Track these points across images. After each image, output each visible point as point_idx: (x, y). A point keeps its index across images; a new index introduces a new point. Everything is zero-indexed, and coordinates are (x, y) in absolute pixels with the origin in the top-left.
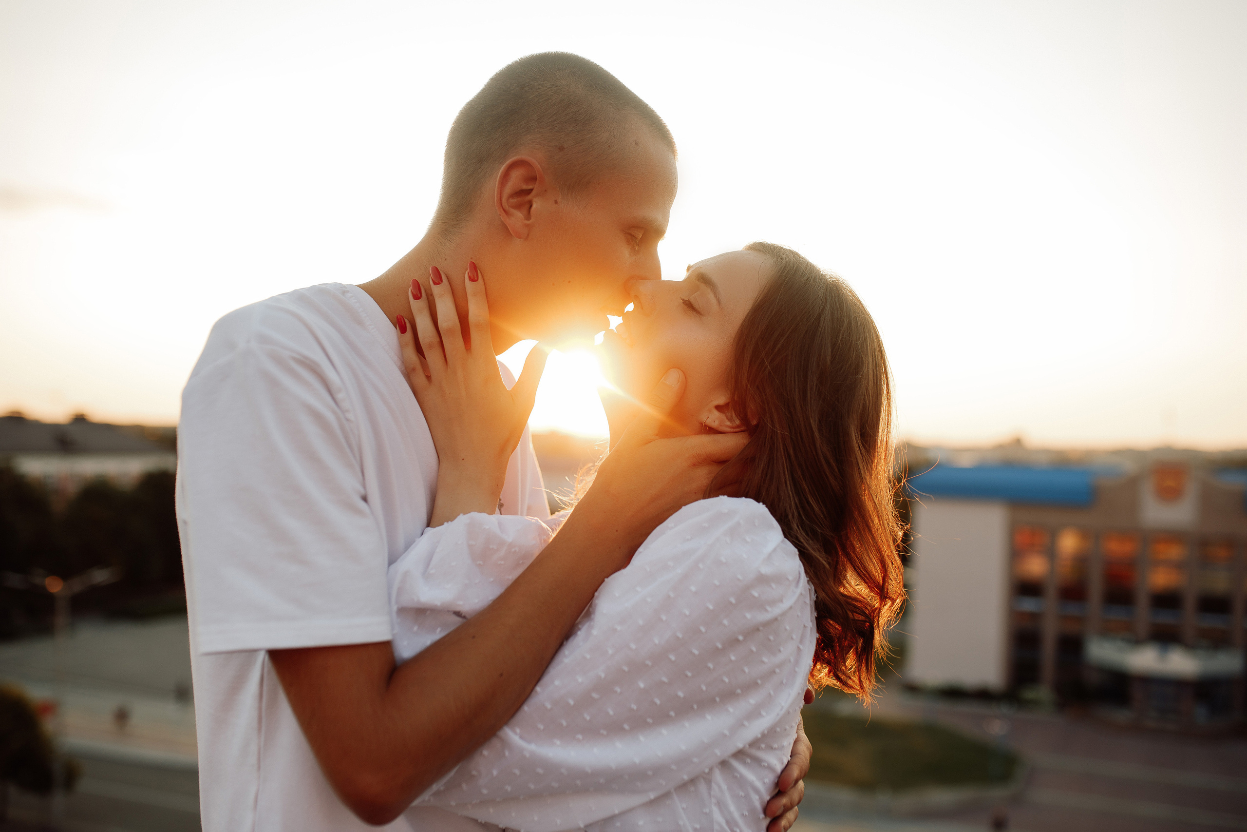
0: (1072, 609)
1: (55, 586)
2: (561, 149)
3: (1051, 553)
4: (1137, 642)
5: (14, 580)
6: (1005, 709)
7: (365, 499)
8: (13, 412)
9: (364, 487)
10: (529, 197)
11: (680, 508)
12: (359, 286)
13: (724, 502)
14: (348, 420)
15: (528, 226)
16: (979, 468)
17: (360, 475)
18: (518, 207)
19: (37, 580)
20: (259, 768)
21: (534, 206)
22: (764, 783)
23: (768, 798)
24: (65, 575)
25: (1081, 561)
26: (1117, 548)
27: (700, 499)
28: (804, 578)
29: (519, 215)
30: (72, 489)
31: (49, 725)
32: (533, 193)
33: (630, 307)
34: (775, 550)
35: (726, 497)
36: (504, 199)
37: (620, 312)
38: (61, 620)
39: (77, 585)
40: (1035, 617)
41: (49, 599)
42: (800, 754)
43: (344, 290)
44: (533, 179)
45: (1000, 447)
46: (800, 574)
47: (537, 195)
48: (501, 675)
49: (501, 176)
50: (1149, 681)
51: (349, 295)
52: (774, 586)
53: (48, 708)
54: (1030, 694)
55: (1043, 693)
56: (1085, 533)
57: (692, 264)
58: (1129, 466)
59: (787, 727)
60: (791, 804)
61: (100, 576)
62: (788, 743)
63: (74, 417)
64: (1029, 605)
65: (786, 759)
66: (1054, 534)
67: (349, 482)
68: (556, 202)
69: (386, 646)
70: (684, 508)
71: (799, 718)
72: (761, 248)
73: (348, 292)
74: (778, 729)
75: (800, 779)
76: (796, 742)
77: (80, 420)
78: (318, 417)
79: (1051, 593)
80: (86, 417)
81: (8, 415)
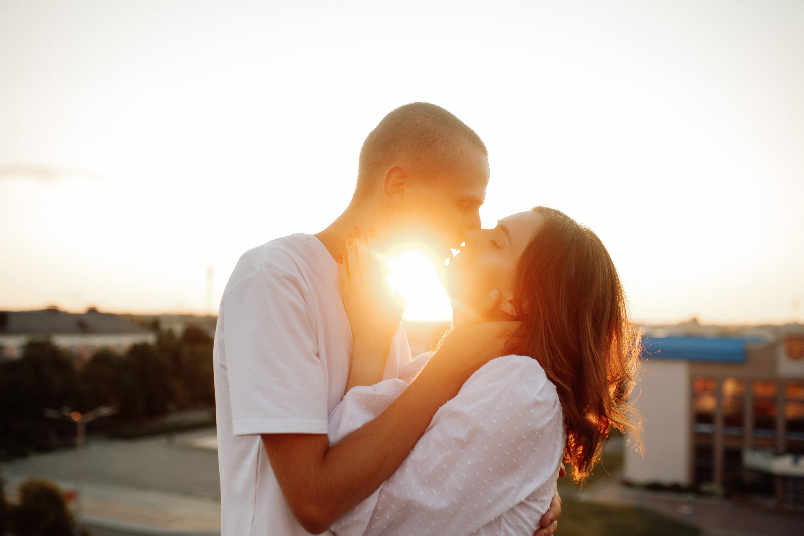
0: (733, 431)
1: (76, 417)
2: (418, 159)
3: (718, 394)
4: (778, 454)
5: (51, 413)
6: (690, 497)
7: (318, 355)
8: (51, 307)
9: (318, 349)
10: (402, 187)
11: (488, 361)
12: (314, 235)
13: (514, 359)
14: (311, 311)
15: (402, 203)
16: (669, 338)
17: (316, 341)
18: (397, 192)
19: (66, 413)
20: (255, 502)
21: (405, 192)
22: (532, 519)
23: (536, 529)
24: (83, 411)
25: (738, 399)
26: (761, 391)
27: (500, 357)
28: (558, 403)
30: (87, 355)
31: (72, 506)
32: (405, 184)
33: (463, 244)
34: (544, 387)
35: (514, 355)
37: (458, 247)
38: (80, 439)
39: (90, 417)
40: (708, 436)
41: (73, 425)
42: (555, 505)
43: (307, 238)
44: (404, 177)
45: (683, 324)
46: (556, 400)
47: (407, 186)
48: (385, 457)
49: (386, 176)
50: (785, 478)
51: (310, 241)
52: (542, 407)
53: (71, 496)
54: (705, 487)
55: (715, 487)
56: (740, 381)
57: (500, 219)
58: (770, 337)
59: (547, 490)
60: (549, 533)
61: (105, 411)
62: (548, 499)
63: (89, 309)
64: (704, 428)
65: (547, 507)
66: (720, 382)
67: (310, 345)
68: (417, 189)
69: (324, 436)
70: (490, 361)
71: (555, 484)
72: (540, 210)
73: (310, 239)
74: (541, 490)
75: (555, 520)
76: (553, 498)
77: (92, 311)
78: (296, 308)
79: (719, 421)
80: (97, 310)
81: (48, 308)
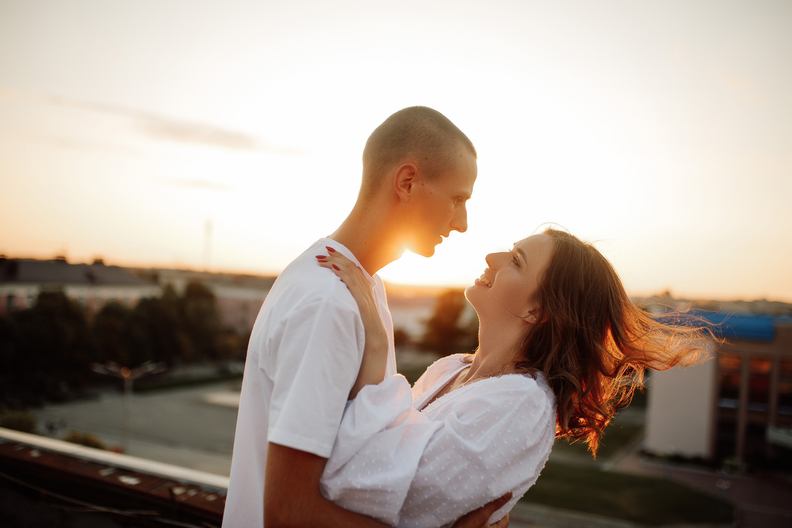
0: (758, 407)
1: (126, 374)
2: (426, 159)
5: (99, 369)
10: (409, 182)
15: (409, 196)
18: (404, 186)
19: (111, 369)
21: (413, 186)
29: (405, 191)
30: (96, 307)
32: (412, 180)
36: (399, 184)
39: (138, 373)
40: (733, 411)
41: (121, 381)
44: (413, 174)
47: (414, 181)
49: (398, 172)
54: (727, 461)
55: (737, 461)
57: (516, 242)
63: (95, 260)
64: (728, 404)
68: (423, 185)
77: (99, 263)
79: (743, 396)
80: (102, 261)
81: (56, 259)
